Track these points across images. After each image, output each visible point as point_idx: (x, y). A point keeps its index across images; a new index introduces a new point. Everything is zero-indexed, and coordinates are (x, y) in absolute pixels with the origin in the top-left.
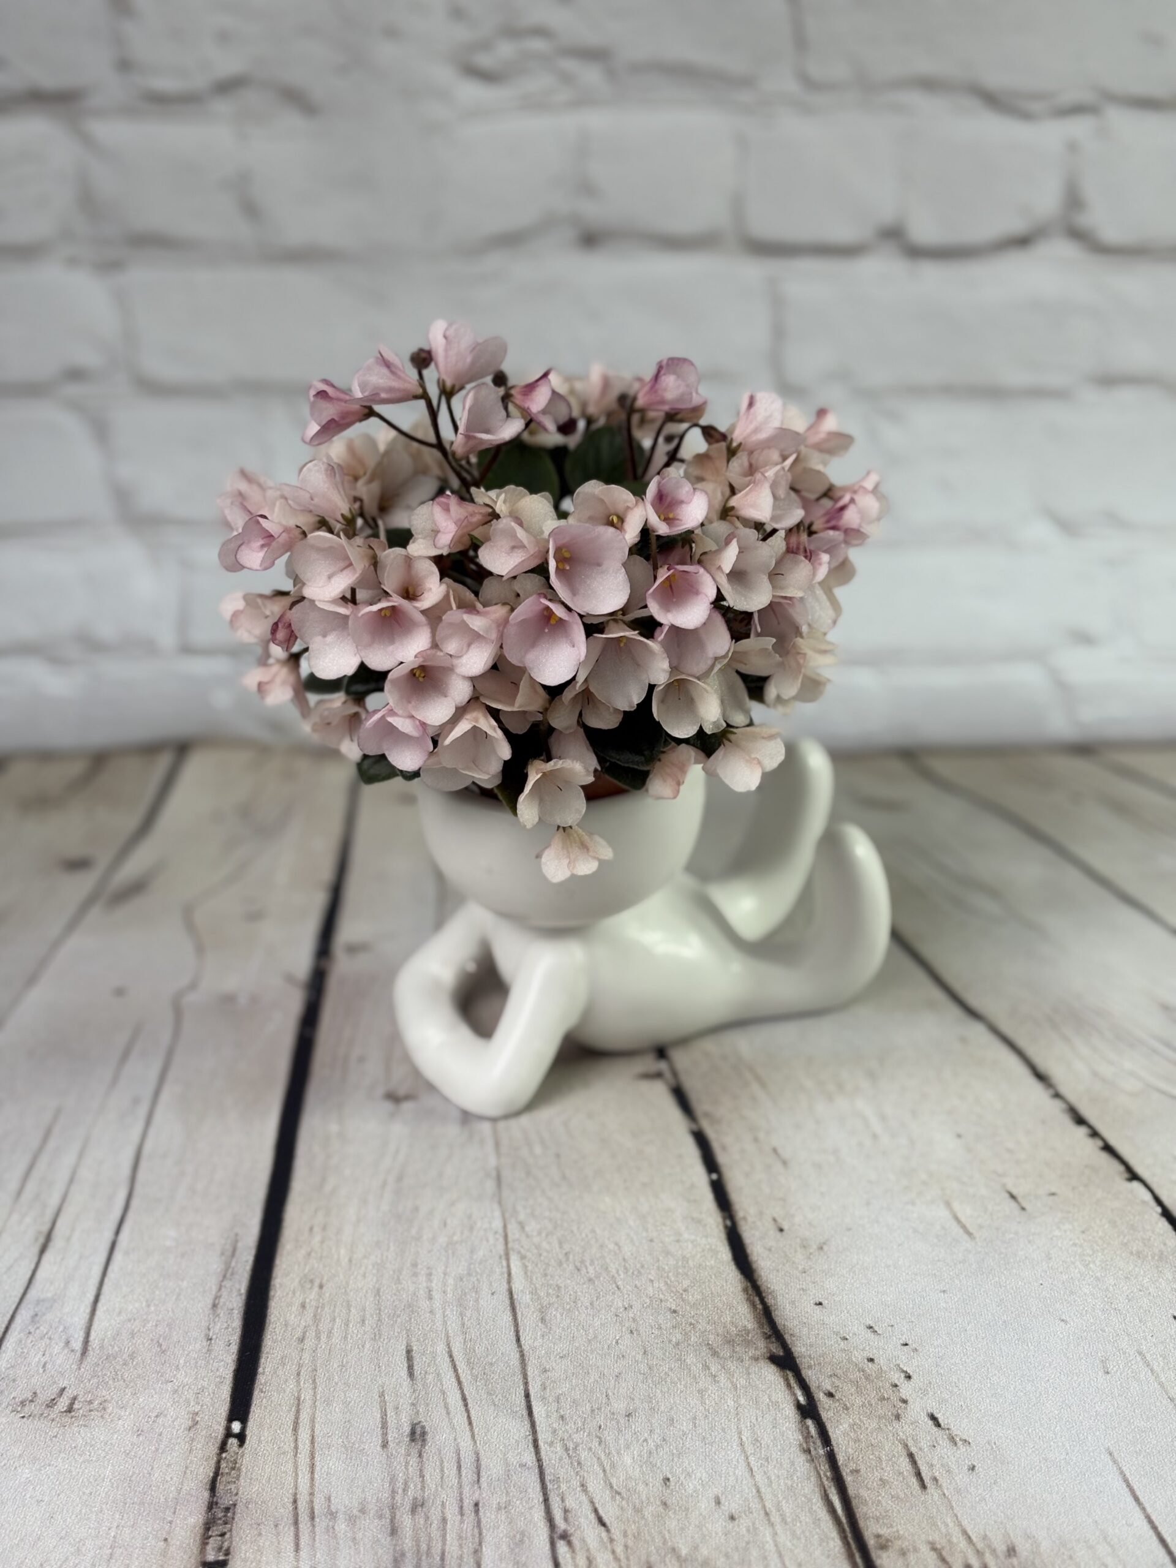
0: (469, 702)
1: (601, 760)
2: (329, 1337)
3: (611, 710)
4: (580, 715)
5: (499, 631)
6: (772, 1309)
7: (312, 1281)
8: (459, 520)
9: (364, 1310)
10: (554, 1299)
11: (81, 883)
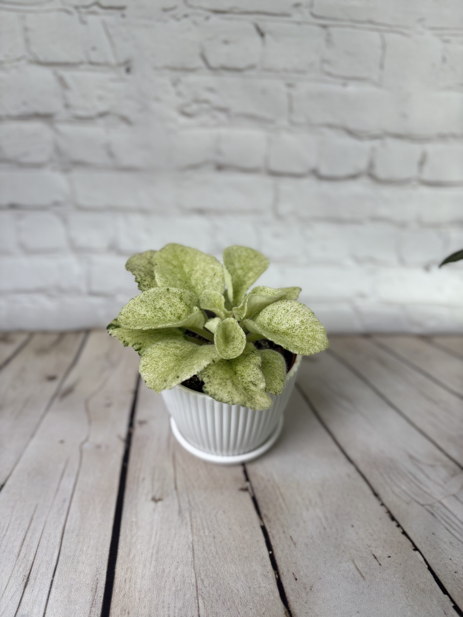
11: (53, 387)
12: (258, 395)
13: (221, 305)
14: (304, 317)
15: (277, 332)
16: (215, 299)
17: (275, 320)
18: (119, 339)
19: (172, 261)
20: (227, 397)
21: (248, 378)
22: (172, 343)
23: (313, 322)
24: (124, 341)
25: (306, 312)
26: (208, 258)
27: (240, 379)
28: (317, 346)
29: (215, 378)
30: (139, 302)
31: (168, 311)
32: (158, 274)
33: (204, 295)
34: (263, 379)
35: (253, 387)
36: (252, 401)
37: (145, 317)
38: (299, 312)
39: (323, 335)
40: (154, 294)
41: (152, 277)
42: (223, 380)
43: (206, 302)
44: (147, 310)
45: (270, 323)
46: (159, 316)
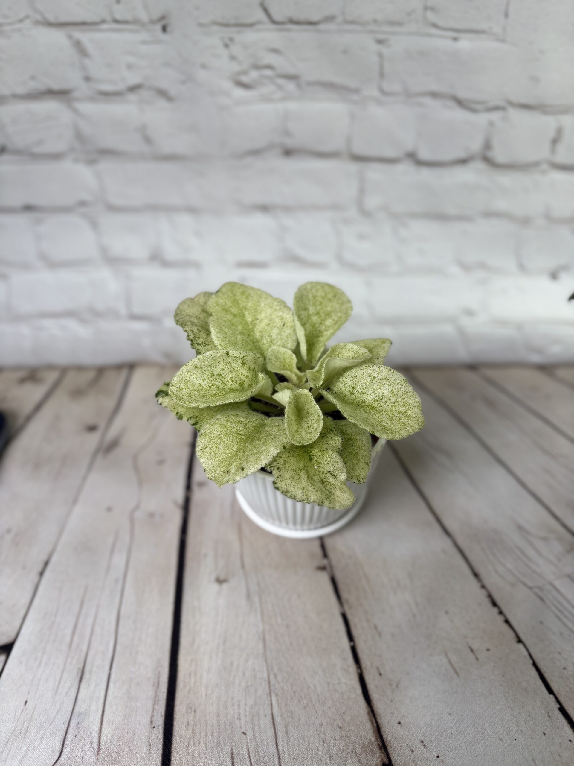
2: (199, 745)
6: (380, 726)
7: (191, 708)
9: (213, 726)
10: (290, 720)
11: (93, 439)
12: (338, 489)
13: (292, 364)
14: (395, 386)
15: (361, 405)
16: (285, 357)
17: (359, 388)
18: (171, 411)
19: (231, 309)
20: (301, 495)
21: (326, 467)
22: (234, 415)
23: (406, 392)
24: (177, 413)
25: (397, 379)
26: (275, 303)
27: (316, 467)
28: (410, 426)
29: (286, 470)
30: (193, 369)
31: (228, 377)
32: (214, 329)
33: (271, 353)
34: (344, 469)
35: (332, 479)
36: (330, 499)
37: (201, 387)
38: (389, 380)
39: (417, 411)
40: (211, 358)
41: (207, 332)
42: (296, 471)
43: (273, 362)
44: (203, 378)
45: (352, 391)
46: (218, 385)
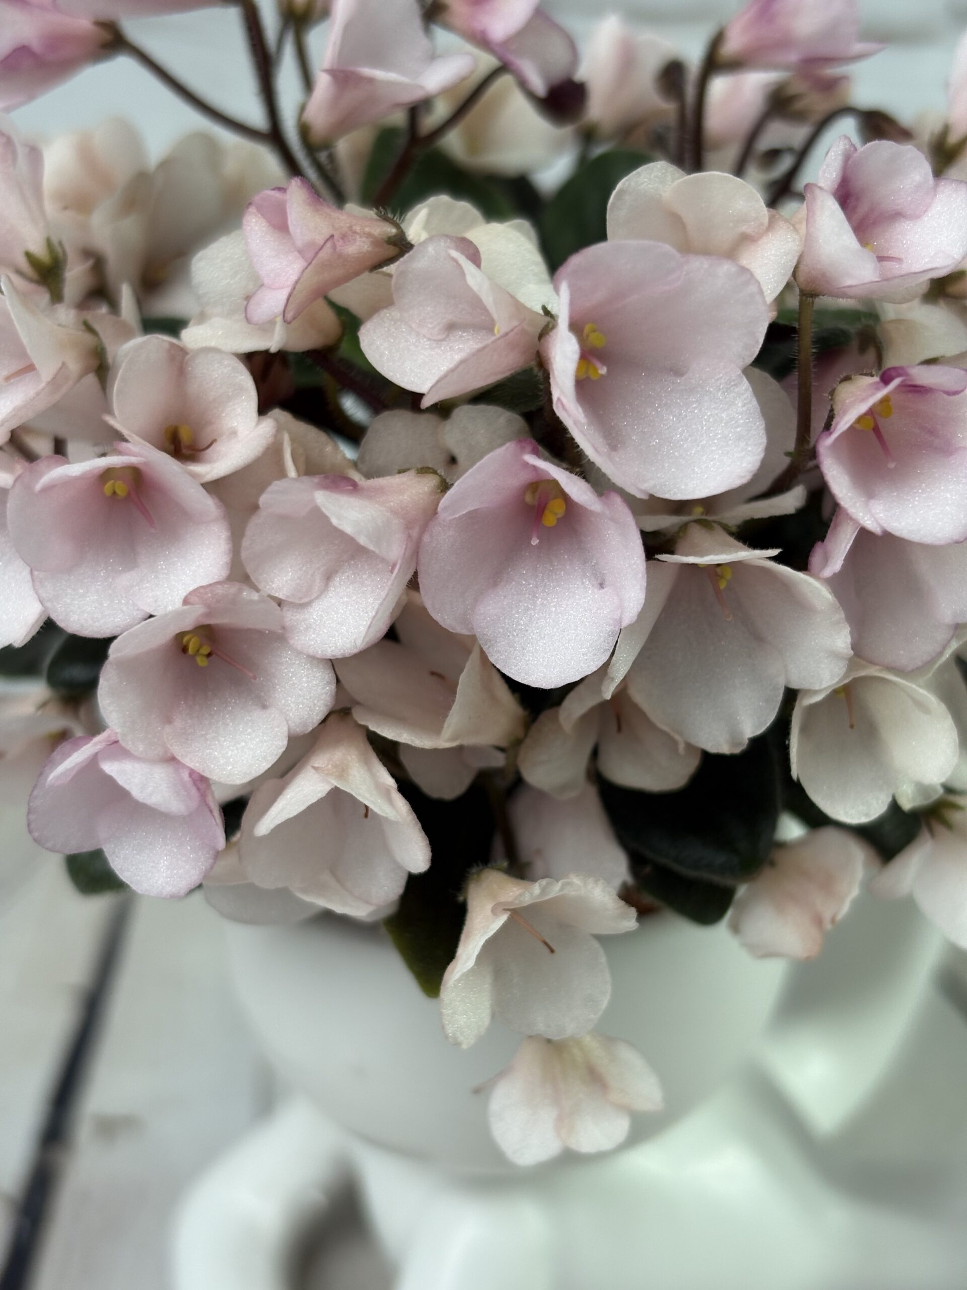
0: (324, 721)
1: (636, 861)
3: (681, 747)
4: (595, 754)
5: (410, 536)
8: (311, 244)
